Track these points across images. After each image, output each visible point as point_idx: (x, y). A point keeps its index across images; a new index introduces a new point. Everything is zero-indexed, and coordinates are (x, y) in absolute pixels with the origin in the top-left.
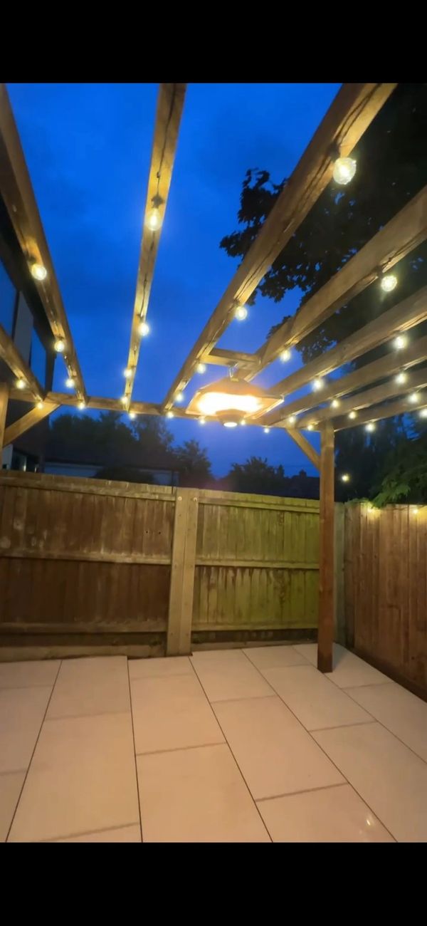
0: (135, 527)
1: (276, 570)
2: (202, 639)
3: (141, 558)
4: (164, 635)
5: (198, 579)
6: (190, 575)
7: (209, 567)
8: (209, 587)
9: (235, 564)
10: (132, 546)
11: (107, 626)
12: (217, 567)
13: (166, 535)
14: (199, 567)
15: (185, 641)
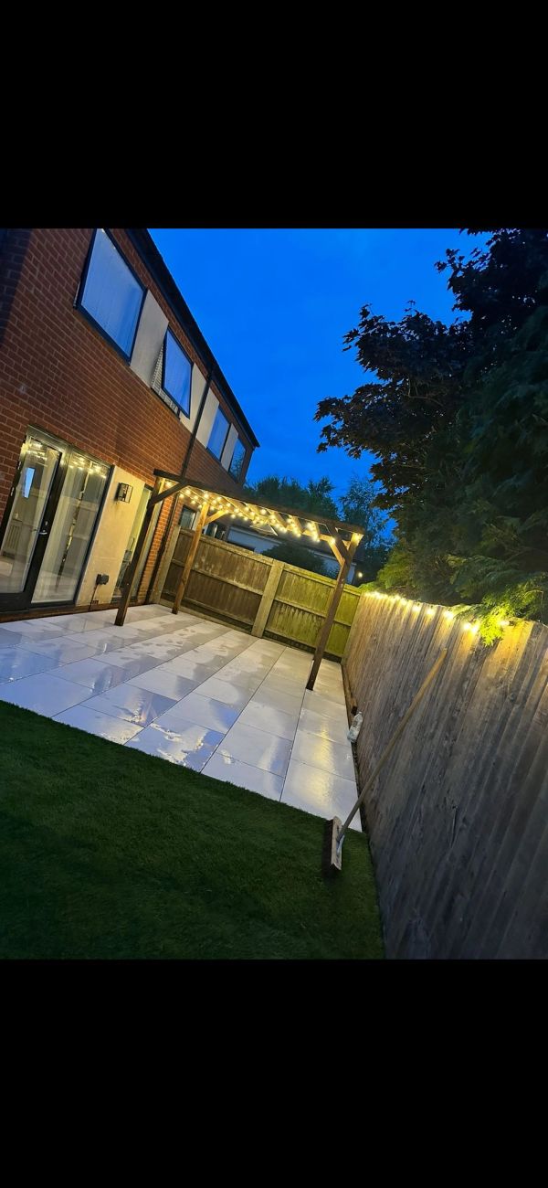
0: (251, 574)
1: (318, 616)
2: (267, 635)
3: (250, 589)
4: (252, 627)
5: (274, 606)
6: (270, 603)
7: (281, 603)
8: (279, 613)
9: (296, 606)
10: (248, 582)
11: (230, 615)
12: (286, 604)
13: (264, 580)
14: (276, 601)
15: (261, 633)
